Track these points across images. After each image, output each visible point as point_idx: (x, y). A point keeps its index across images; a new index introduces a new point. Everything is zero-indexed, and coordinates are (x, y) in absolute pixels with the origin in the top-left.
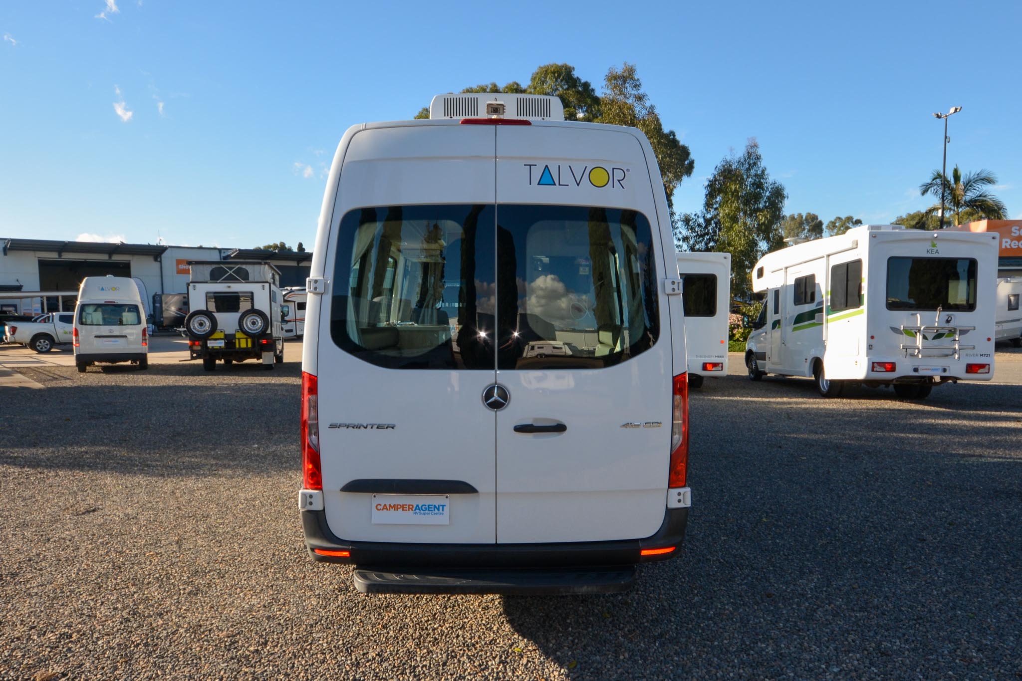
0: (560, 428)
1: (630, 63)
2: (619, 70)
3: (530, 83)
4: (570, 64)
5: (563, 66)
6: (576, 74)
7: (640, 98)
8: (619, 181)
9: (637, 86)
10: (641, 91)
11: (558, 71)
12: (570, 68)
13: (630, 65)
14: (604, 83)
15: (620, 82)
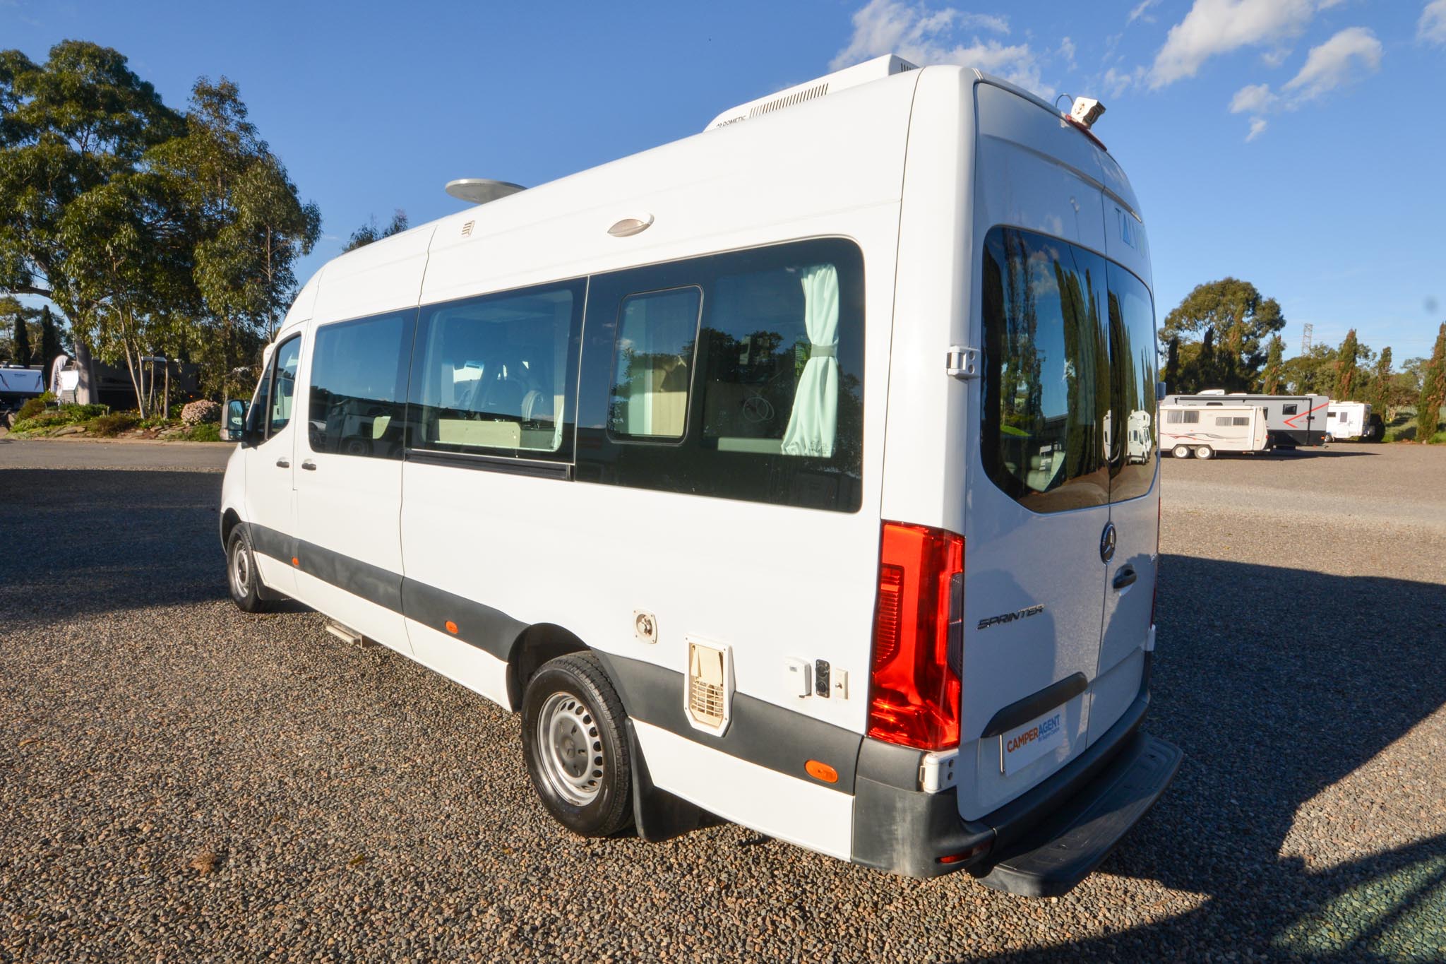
1: (231, 80)
2: (215, 83)
3: (48, 59)
4: (121, 51)
5: (108, 52)
6: (130, 67)
7: (247, 128)
9: (242, 112)
10: (248, 120)
11: (99, 57)
12: (119, 56)
13: (231, 81)
14: (191, 94)
15: (215, 100)
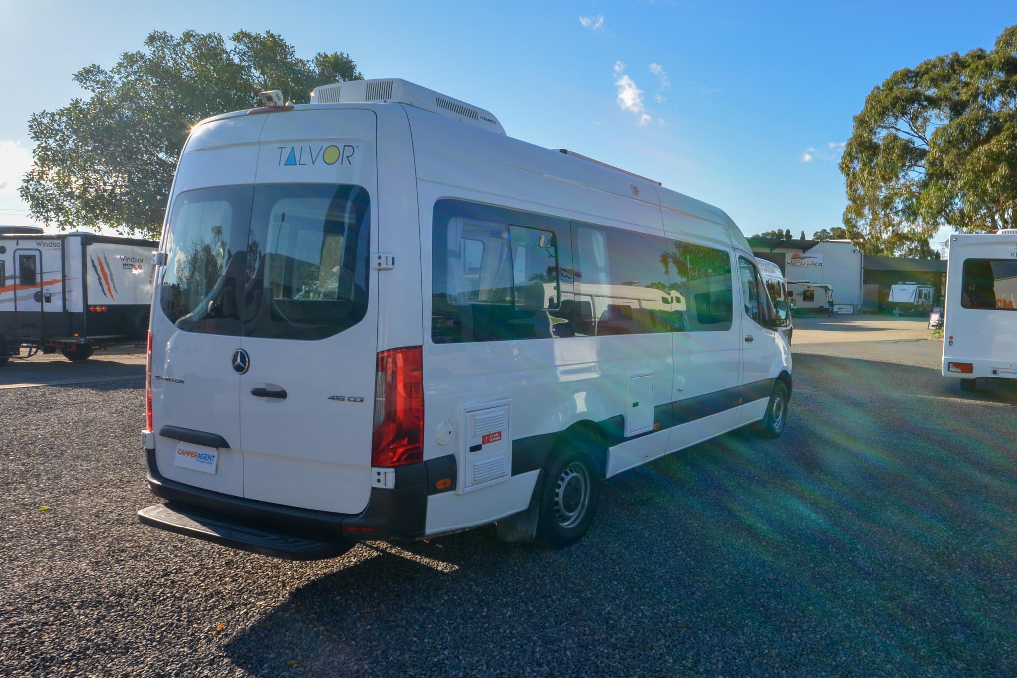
0: (282, 395)
8: (347, 157)
